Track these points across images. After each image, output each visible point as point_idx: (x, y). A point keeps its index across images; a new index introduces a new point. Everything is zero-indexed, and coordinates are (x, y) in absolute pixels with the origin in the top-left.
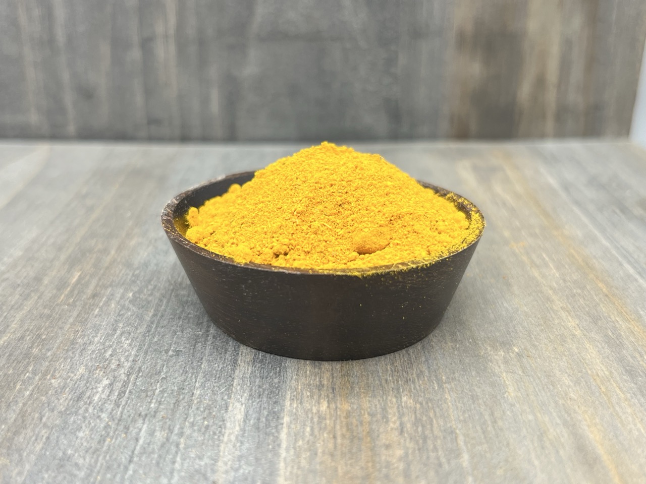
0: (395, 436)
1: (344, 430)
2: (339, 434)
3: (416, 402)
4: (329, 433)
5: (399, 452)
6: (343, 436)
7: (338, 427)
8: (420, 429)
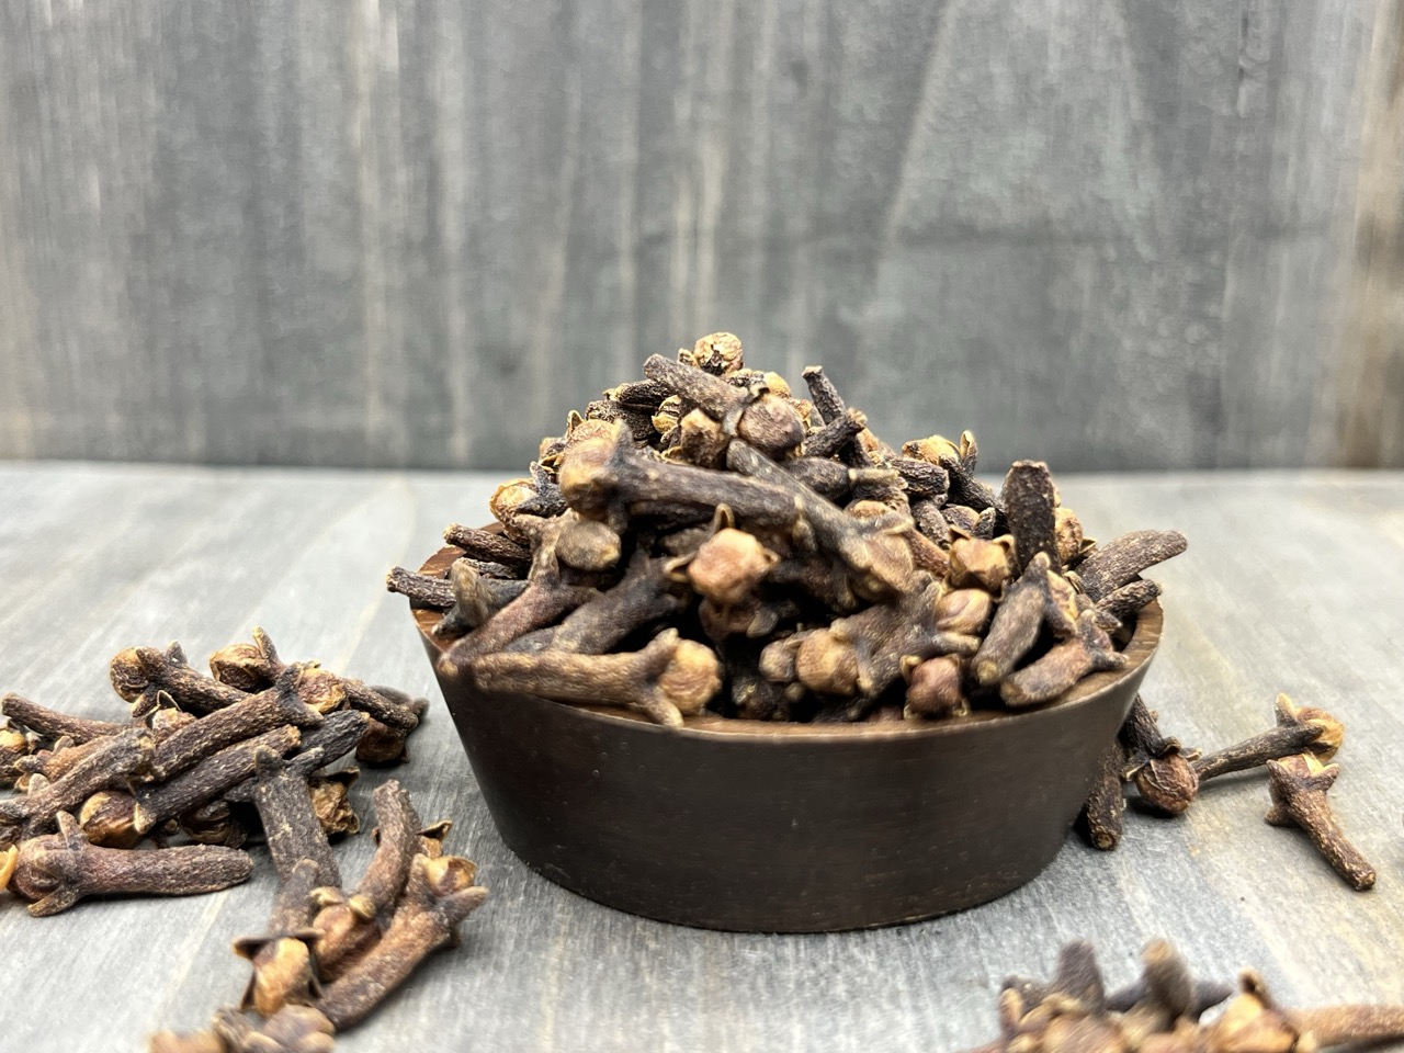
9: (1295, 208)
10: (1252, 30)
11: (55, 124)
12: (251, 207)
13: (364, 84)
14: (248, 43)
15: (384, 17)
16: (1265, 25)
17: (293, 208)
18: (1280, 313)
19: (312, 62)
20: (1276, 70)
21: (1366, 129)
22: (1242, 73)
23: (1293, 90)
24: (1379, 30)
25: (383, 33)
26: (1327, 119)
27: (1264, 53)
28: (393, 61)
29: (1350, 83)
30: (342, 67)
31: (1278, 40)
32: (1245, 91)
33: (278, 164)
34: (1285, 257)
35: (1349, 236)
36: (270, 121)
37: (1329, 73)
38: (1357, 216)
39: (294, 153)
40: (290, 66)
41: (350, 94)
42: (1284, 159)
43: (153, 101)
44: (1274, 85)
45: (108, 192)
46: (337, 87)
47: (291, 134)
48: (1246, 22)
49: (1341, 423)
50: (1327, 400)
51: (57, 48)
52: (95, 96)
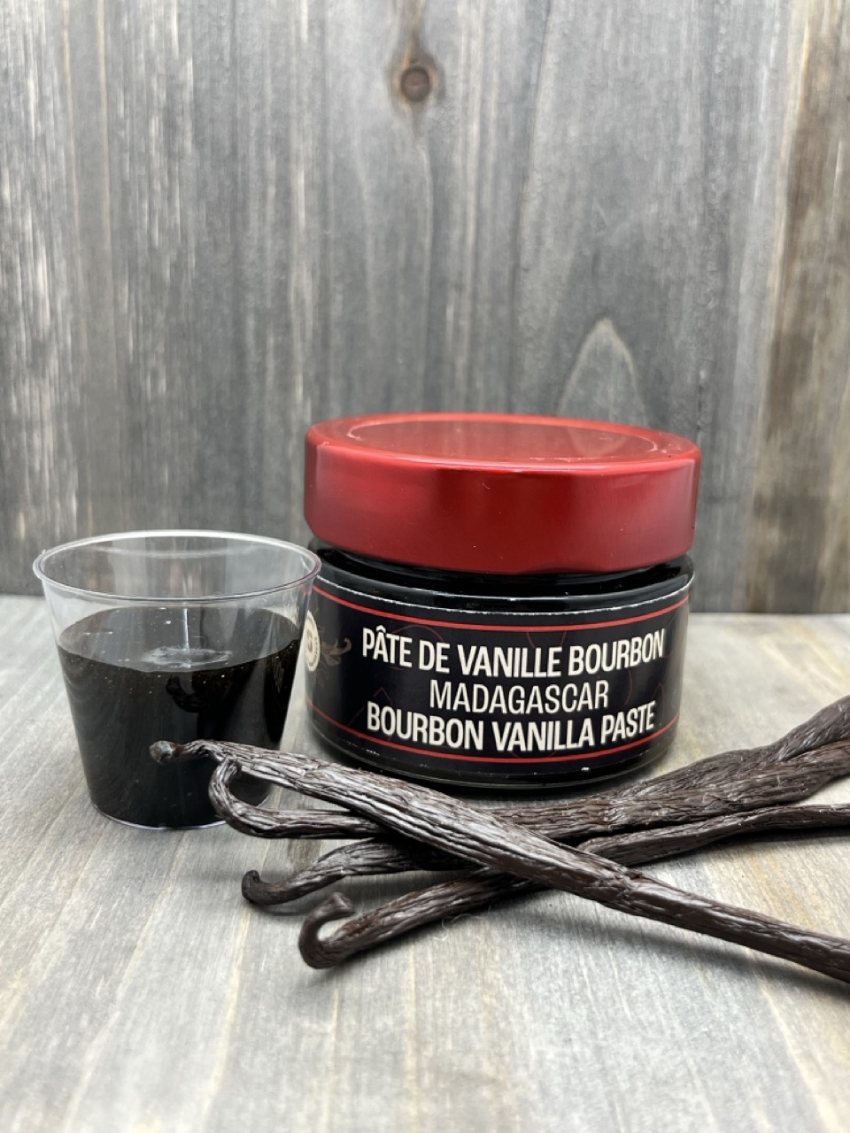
0: (817, 899)
1: (770, 894)
2: (768, 898)
3: (824, 872)
4: (758, 897)
5: (828, 912)
6: (773, 900)
7: (764, 893)
8: (837, 894)
9: (724, 489)
10: (703, 409)
11: (149, 444)
12: (240, 484)
13: (295, 430)
14: (242, 411)
15: (305, 398)
16: (709, 407)
17: (259, 484)
18: (718, 537)
19: (271, 419)
20: (714, 427)
21: (757, 454)
22: (699, 428)
23: (722, 436)
24: (761, 410)
25: (304, 406)
26: (738, 449)
27: (709, 419)
28: (308, 419)
29: (748, 433)
30: (285, 422)
31: (715, 414)
32: (700, 435)
33: (253, 464)
34: (719, 511)
35: (750, 503)
36: (250, 445)
37: (739, 429)
38: (753, 493)
39: (260, 459)
40: (260, 421)
41: (288, 434)
42: (719, 467)
43: (196, 435)
44: (713, 434)
45: (172, 477)
46: (282, 431)
47: (259, 451)
48: (700, 406)
49: (748, 588)
50: (741, 578)
51: (152, 410)
52: (169, 432)
